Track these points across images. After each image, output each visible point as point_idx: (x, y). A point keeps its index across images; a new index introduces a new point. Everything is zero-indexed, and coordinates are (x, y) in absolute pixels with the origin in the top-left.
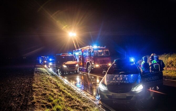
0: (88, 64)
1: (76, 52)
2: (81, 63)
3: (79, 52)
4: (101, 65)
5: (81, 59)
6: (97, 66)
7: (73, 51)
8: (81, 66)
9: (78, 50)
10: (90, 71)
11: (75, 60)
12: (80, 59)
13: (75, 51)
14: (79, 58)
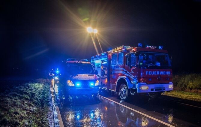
0: (122, 81)
1: (96, 59)
2: (104, 79)
3: (102, 59)
4: (153, 86)
5: (106, 72)
6: (145, 88)
7: (92, 58)
8: (104, 85)
9: (101, 56)
10: (124, 98)
11: (93, 73)
12: (103, 72)
13: (95, 57)
14: (102, 70)
